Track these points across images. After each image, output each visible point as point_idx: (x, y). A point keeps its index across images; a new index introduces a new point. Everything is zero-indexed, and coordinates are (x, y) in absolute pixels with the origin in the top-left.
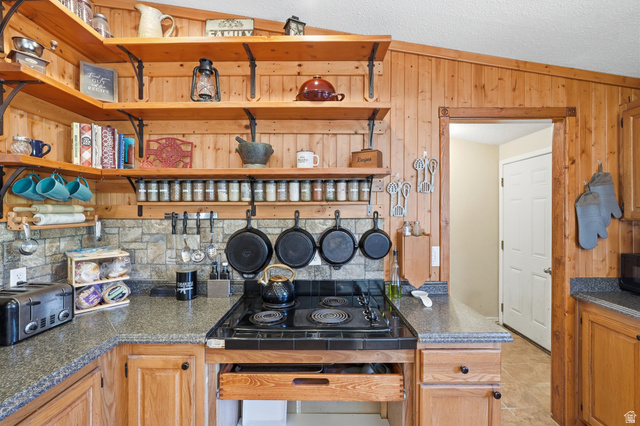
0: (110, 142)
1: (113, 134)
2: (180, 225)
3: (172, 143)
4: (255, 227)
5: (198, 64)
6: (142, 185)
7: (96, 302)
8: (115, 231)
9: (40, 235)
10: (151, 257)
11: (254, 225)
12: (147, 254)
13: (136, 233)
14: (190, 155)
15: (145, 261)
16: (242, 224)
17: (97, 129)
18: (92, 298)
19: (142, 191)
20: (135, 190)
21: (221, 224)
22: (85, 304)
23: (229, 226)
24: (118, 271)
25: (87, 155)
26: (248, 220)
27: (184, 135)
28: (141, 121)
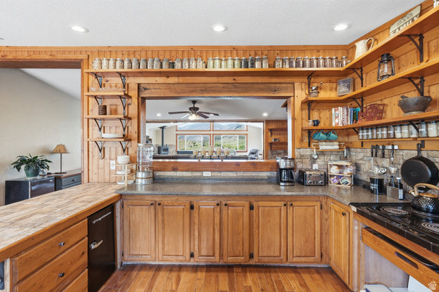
0: (346, 113)
1: (347, 109)
2: (380, 153)
3: (373, 107)
4: (425, 156)
5: (380, 59)
6: (361, 131)
7: (336, 182)
8: (354, 154)
9: (323, 153)
10: (367, 168)
11: (424, 154)
12: (365, 167)
13: (361, 156)
14: (382, 112)
15: (365, 170)
16: (415, 153)
17: (340, 109)
18: (335, 180)
19: (360, 134)
20: (358, 133)
21: (401, 153)
22: (332, 182)
23: (406, 155)
24: (347, 172)
25: (337, 121)
26: (419, 151)
27: (381, 100)
28: (362, 98)
